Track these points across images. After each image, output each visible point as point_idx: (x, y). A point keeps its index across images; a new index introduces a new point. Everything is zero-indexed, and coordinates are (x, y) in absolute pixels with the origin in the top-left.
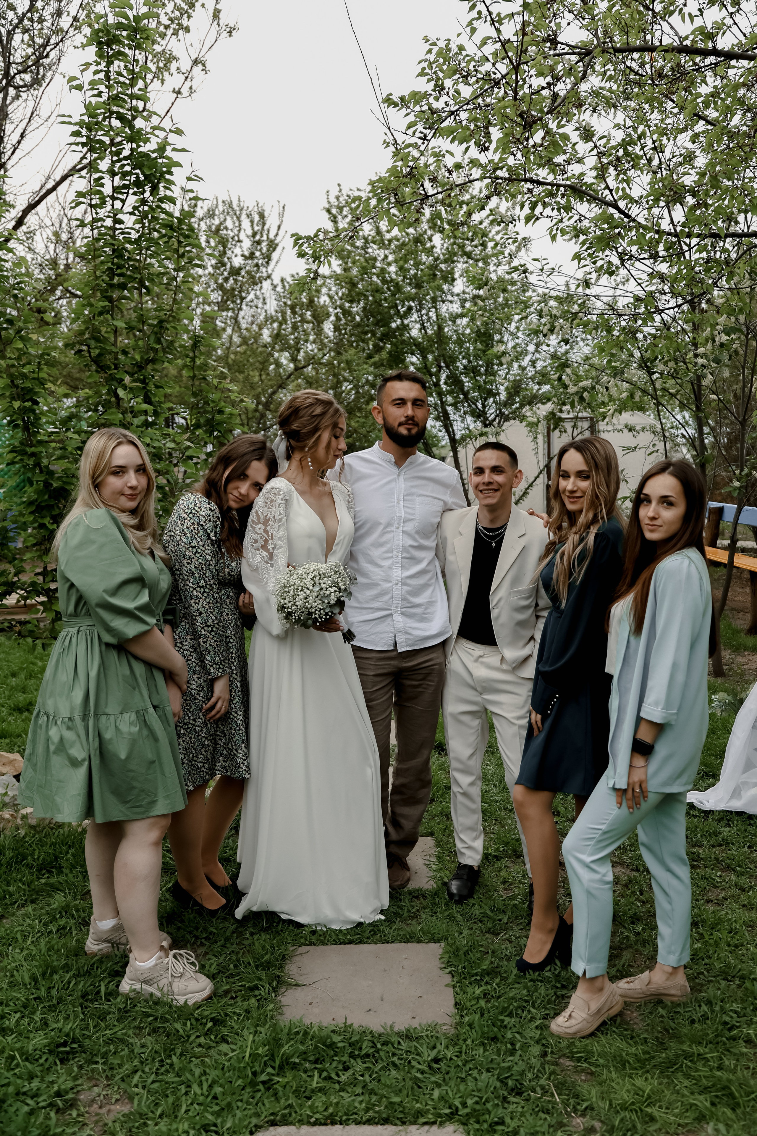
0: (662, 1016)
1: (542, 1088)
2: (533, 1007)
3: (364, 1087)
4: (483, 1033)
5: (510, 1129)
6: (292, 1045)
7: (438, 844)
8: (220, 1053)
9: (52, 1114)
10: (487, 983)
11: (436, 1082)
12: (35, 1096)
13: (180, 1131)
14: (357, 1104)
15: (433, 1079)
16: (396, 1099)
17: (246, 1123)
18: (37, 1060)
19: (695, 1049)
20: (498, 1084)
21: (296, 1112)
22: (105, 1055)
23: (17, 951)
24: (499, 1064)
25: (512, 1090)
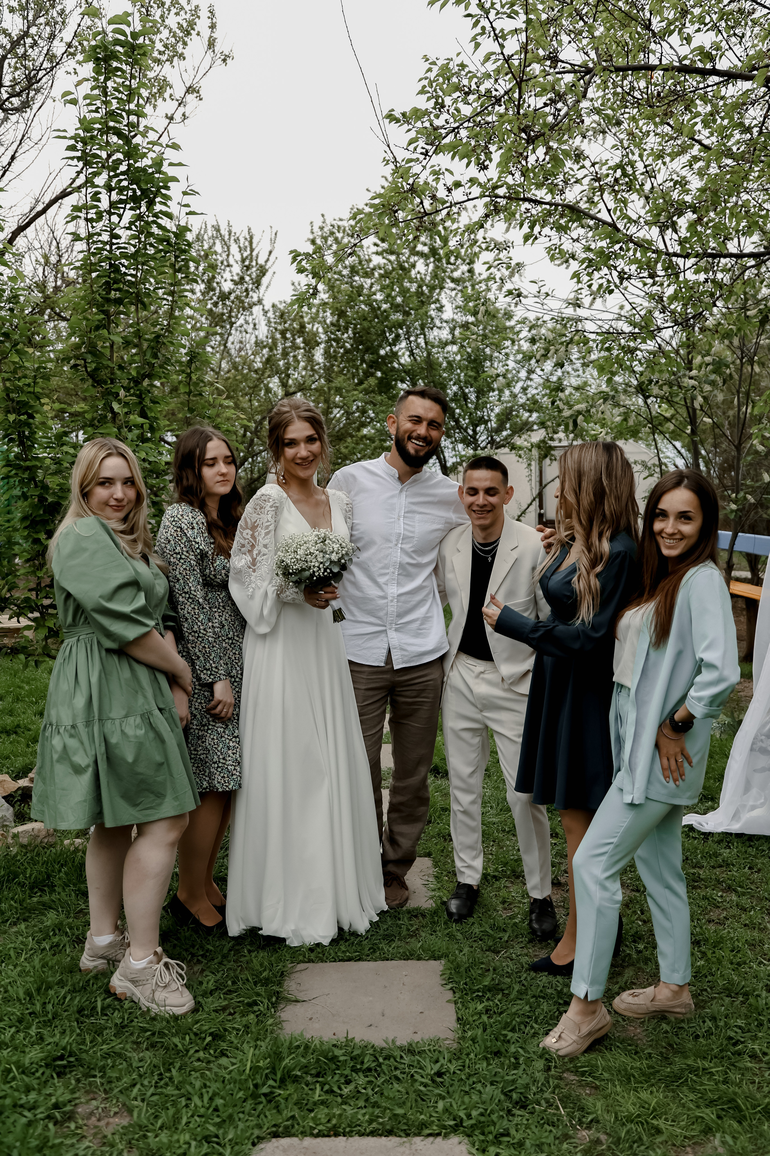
0: (666, 1032)
1: (547, 1101)
2: (536, 1022)
3: (367, 1100)
4: (486, 1048)
5: (515, 1141)
6: (293, 1059)
7: (436, 865)
8: (220, 1066)
9: (51, 1125)
10: (488, 999)
11: (440, 1095)
12: (33, 1108)
13: (182, 1141)
14: (360, 1117)
15: (437, 1091)
16: (400, 1111)
17: (248, 1134)
18: (33, 1074)
19: (700, 1063)
20: (503, 1097)
21: (298, 1124)
22: (103, 1069)
23: (11, 967)
24: (503, 1077)
25: (517, 1103)
